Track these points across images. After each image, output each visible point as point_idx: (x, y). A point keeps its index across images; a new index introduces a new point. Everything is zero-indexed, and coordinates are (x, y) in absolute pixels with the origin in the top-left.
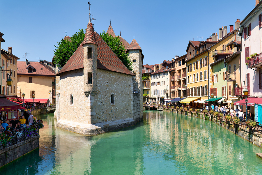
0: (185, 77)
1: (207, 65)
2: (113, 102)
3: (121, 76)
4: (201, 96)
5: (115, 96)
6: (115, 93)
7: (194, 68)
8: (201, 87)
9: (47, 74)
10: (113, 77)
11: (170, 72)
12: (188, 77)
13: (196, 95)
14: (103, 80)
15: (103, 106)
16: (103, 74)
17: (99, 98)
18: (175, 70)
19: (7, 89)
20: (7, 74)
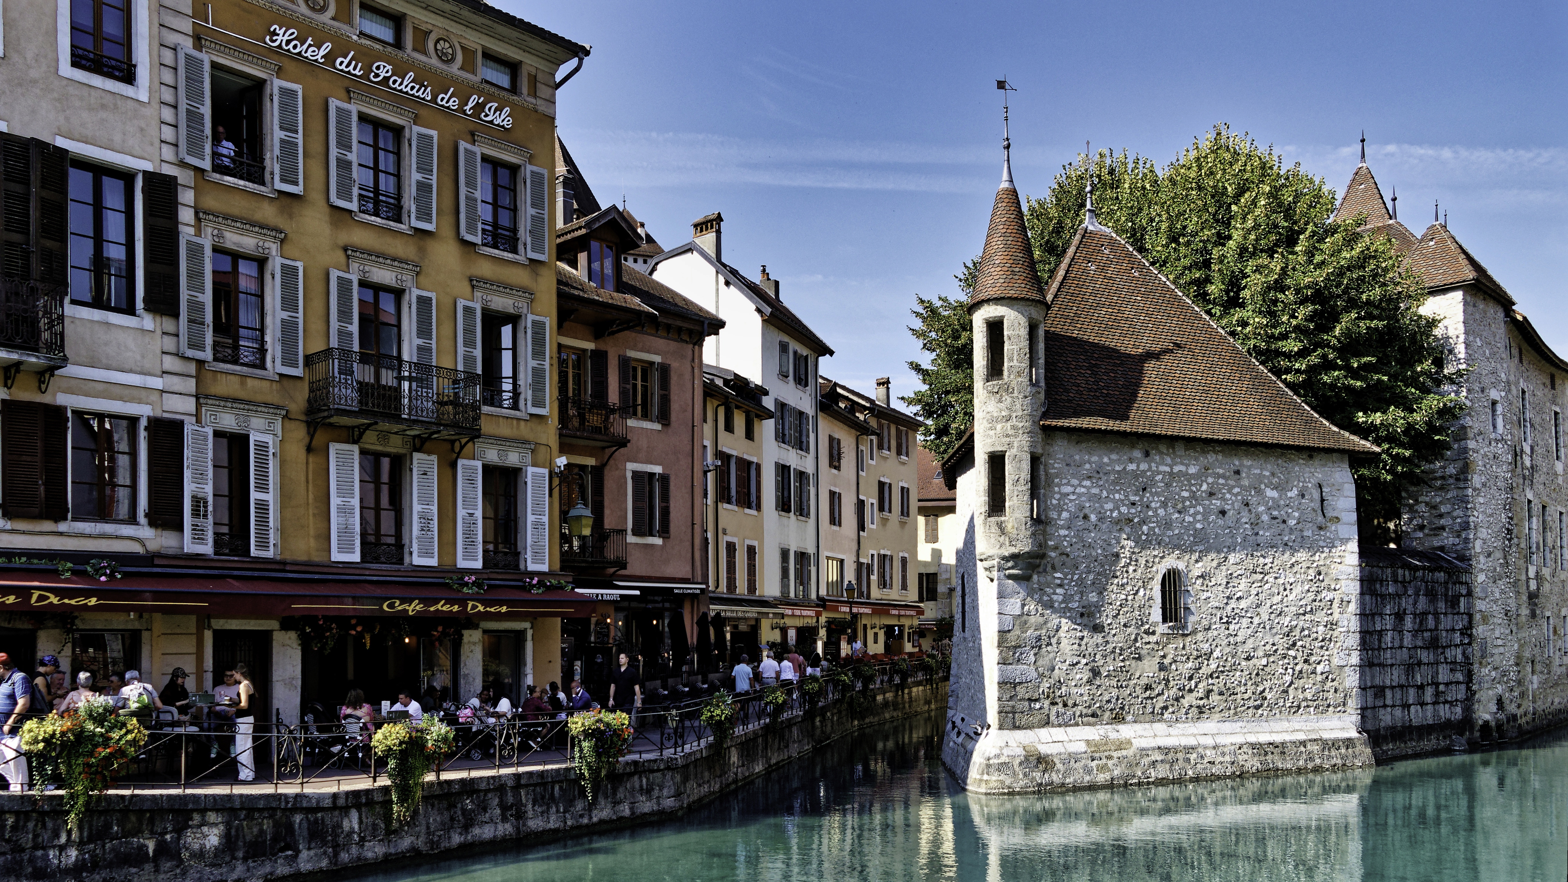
2: (1173, 615)
3: (1247, 462)
5: (1192, 583)
6: (1197, 566)
14: (1095, 491)
15: (1096, 636)
16: (1095, 459)
17: (1060, 590)
19: (862, 569)
20: (861, 505)
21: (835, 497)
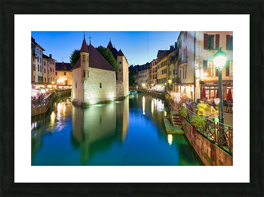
1: (166, 65)
2: (101, 87)
3: (107, 72)
8: (164, 78)
10: (101, 72)
11: (149, 69)
12: (158, 72)
14: (94, 74)
15: (94, 89)
16: (94, 71)
17: (90, 84)
18: (152, 68)
19: (48, 79)
20: (48, 70)
21: (45, 70)
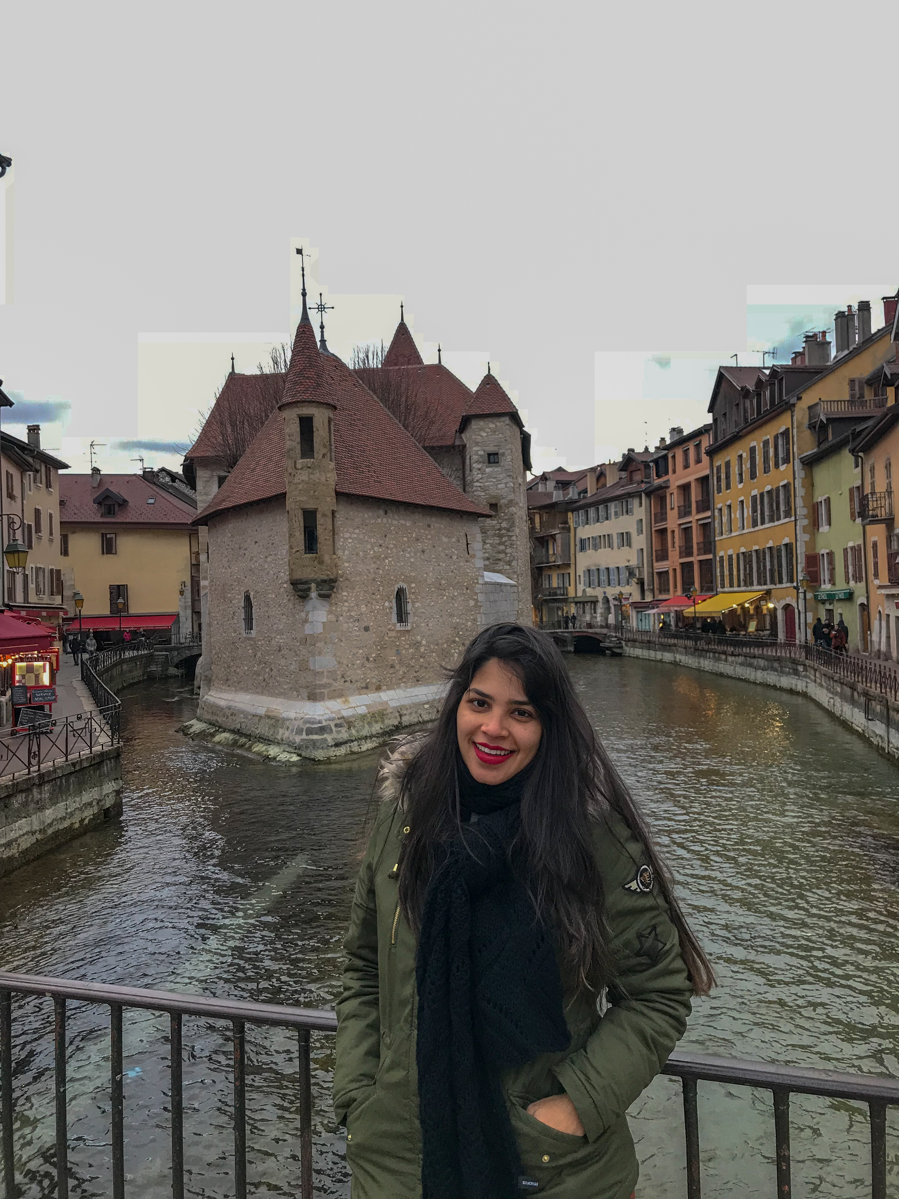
0: (709, 514)
1: (786, 460)
2: (402, 617)
3: (434, 519)
4: (769, 586)
5: (410, 597)
6: (413, 585)
7: (741, 475)
8: (770, 548)
9: (172, 521)
10: (402, 522)
11: (648, 494)
12: (720, 510)
13: (752, 584)
14: (361, 537)
15: (366, 634)
16: (361, 515)
17: (346, 604)
18: (668, 487)
